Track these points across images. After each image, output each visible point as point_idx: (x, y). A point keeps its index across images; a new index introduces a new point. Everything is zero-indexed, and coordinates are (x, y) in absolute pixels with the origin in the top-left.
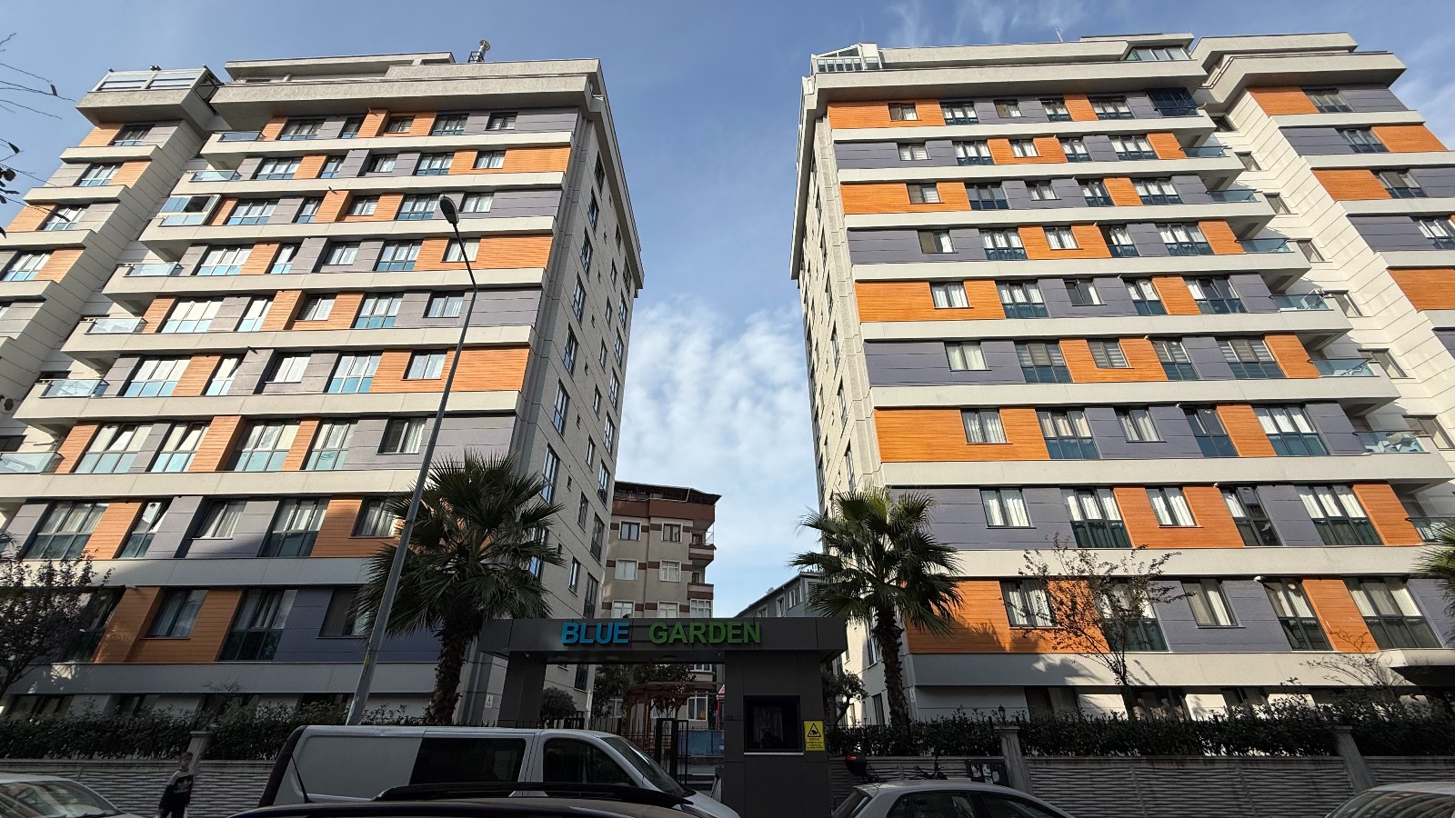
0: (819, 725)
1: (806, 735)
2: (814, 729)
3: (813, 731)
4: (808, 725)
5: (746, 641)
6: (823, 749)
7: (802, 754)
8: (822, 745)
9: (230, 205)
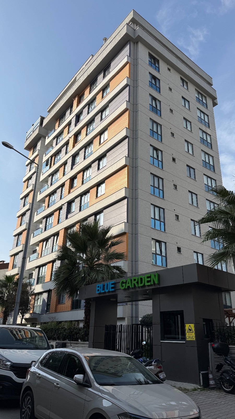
0: (192, 326)
1: (186, 331)
2: (190, 328)
3: (190, 330)
4: (187, 326)
5: (152, 283)
6: (194, 339)
7: (185, 342)
8: (194, 337)
9: (53, 158)
